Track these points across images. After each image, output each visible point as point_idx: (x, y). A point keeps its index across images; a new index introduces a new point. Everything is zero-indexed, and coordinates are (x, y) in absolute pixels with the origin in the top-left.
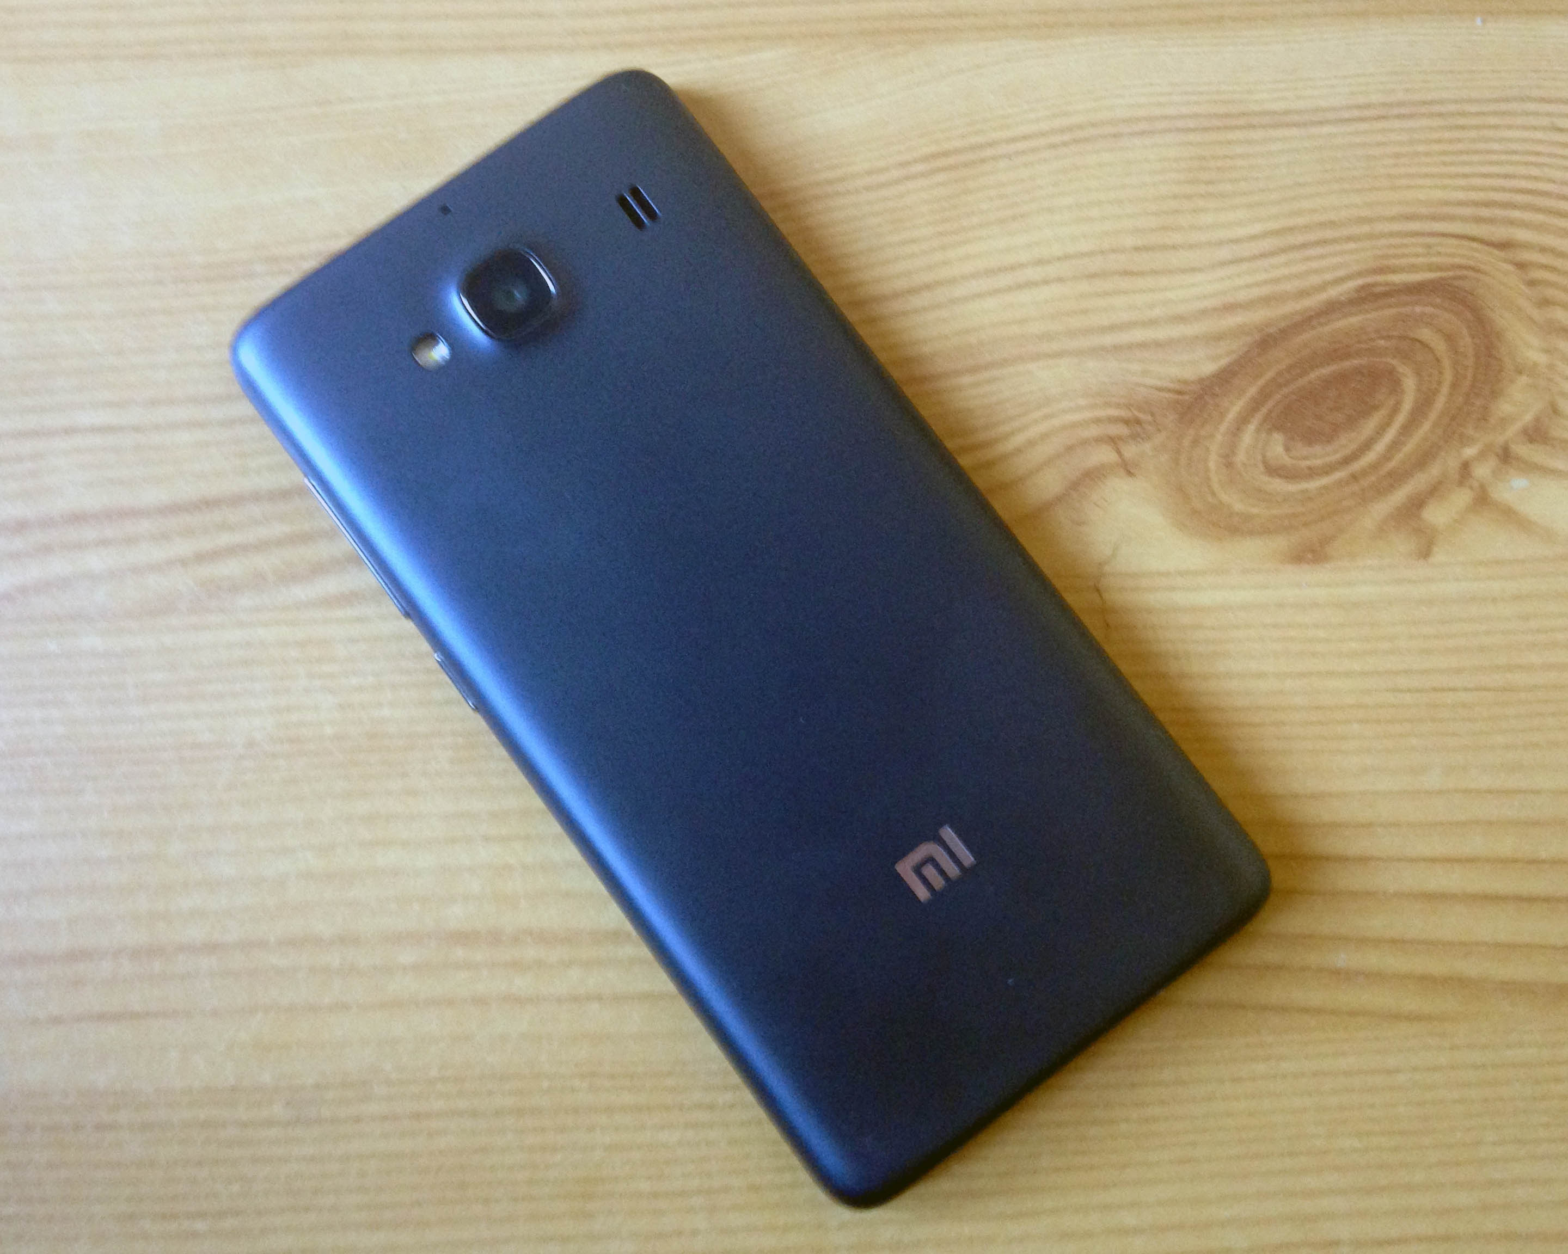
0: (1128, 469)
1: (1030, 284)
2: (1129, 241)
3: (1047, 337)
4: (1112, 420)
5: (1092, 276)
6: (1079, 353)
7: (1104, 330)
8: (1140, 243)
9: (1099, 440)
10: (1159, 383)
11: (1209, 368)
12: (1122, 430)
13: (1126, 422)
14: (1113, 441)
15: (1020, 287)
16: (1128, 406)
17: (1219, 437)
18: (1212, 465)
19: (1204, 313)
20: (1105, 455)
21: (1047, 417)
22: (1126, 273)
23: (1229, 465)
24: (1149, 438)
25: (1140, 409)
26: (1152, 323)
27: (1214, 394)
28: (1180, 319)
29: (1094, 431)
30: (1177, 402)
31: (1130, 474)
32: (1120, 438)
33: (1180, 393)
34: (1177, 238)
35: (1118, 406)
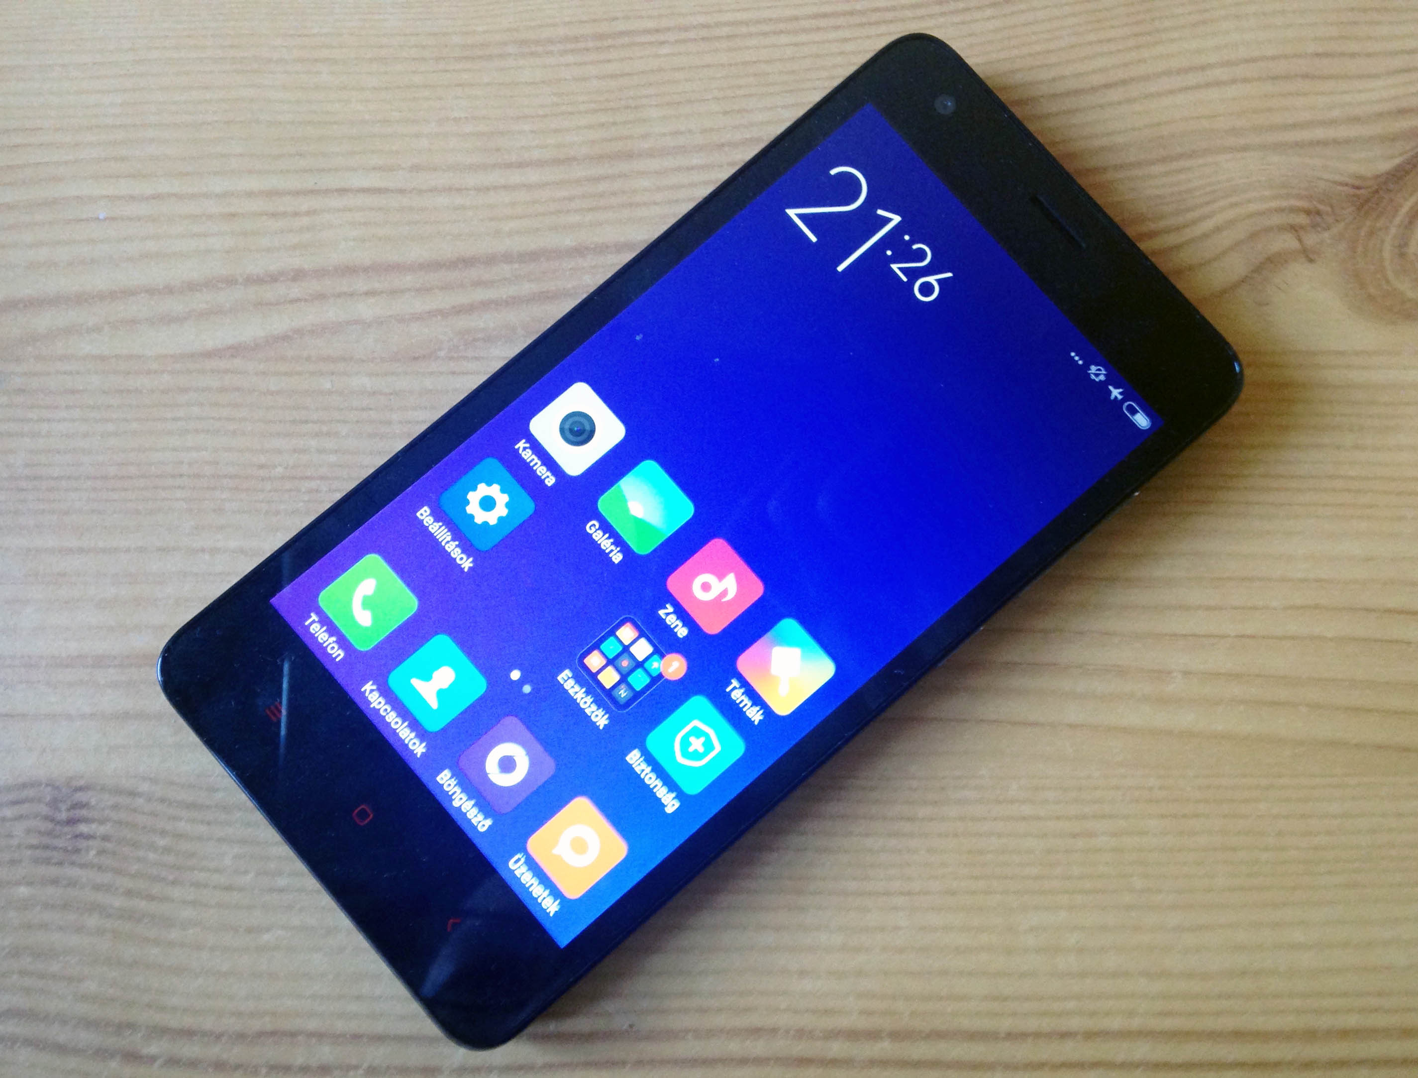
0: (1309, 255)
1: (1218, 84)
2: (1311, 48)
3: (1234, 131)
4: (1293, 210)
5: (1275, 78)
6: (1263, 147)
7: (1286, 127)
8: (1320, 50)
9: (1281, 228)
10: (1338, 178)
11: (1384, 166)
12: (1302, 219)
13: (1308, 212)
14: (1294, 229)
15: (1208, 85)
16: (1310, 198)
17: (1393, 231)
18: (1387, 254)
19: (1380, 115)
20: (1288, 242)
21: (1233, 205)
22: (1305, 76)
23: (1402, 255)
24: (1328, 228)
25: (1321, 201)
26: (1332, 122)
27: (1388, 190)
28: (1356, 120)
29: (1277, 220)
30: (1354, 195)
31: (1311, 261)
32: (1302, 227)
33: (1358, 188)
34: (1354, 47)
35: (1299, 197)
